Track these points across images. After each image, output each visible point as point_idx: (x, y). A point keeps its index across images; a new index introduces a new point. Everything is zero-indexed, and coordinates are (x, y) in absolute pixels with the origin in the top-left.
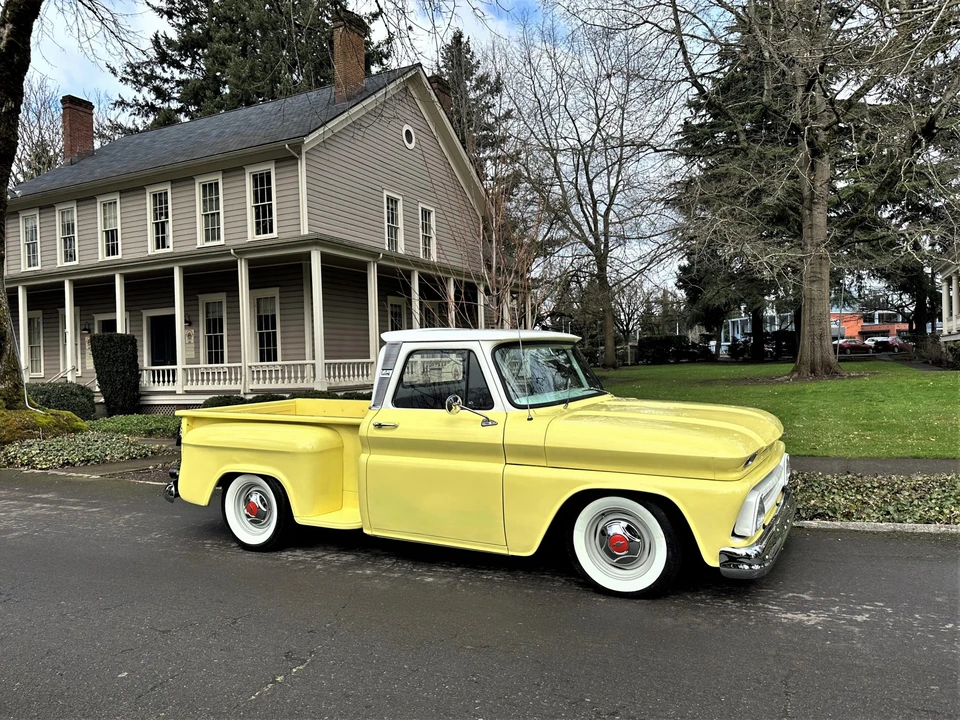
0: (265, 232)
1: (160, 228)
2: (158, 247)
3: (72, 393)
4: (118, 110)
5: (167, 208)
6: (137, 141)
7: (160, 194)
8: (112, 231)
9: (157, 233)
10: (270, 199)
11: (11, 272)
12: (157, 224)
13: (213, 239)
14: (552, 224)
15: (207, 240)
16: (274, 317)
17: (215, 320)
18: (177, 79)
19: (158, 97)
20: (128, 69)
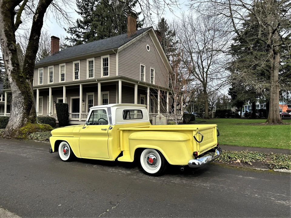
0: (106, 75)
1: (76, 73)
2: (76, 79)
3: (50, 120)
4: (66, 40)
5: (78, 68)
6: (71, 49)
7: (77, 64)
8: (63, 74)
9: (76, 75)
10: (108, 66)
11: (35, 85)
12: (76, 72)
13: (91, 77)
14: (190, 74)
15: (90, 77)
16: (107, 100)
17: (91, 100)
18: (83, 32)
19: (77, 37)
20: (69, 29)
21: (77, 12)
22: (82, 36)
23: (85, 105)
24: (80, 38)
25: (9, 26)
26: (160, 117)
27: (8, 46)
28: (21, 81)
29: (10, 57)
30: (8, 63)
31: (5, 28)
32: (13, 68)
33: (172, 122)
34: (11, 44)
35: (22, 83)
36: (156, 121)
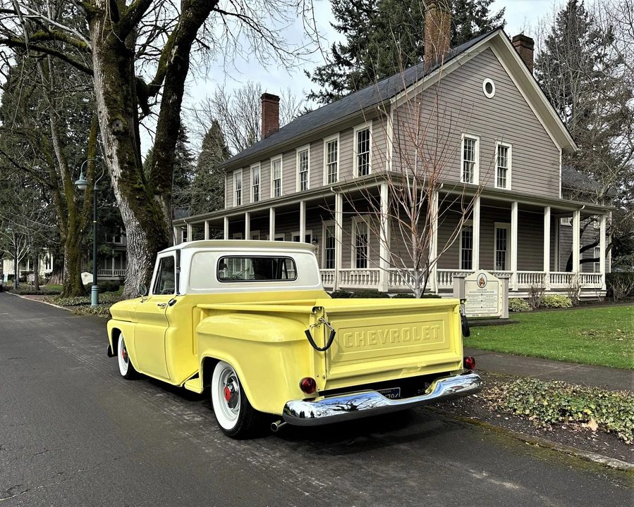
0: (364, 174)
2: (302, 189)
5: (307, 162)
7: (304, 153)
8: (278, 180)
9: (302, 180)
10: (368, 149)
11: (229, 206)
12: (302, 174)
13: (333, 182)
15: (329, 182)
16: (366, 235)
17: (331, 239)
18: (348, 73)
19: (335, 88)
20: (318, 72)
21: (335, 27)
22: (346, 85)
23: (320, 251)
24: (342, 90)
25: (112, 82)
26: (482, 279)
27: (110, 125)
28: (139, 199)
29: (115, 148)
30: (112, 162)
31: (104, 86)
32: (121, 171)
33: (556, 296)
34: (116, 119)
35: (142, 202)
36: (467, 292)
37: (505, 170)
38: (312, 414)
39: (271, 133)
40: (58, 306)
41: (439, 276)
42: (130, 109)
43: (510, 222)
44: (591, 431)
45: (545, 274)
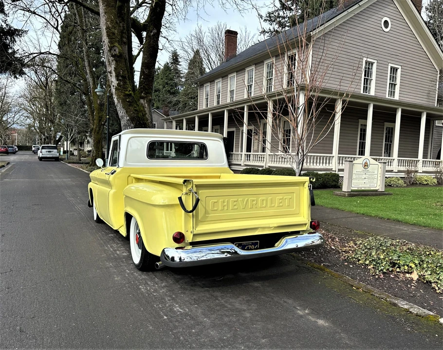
4: (262, 35)
5: (252, 78)
7: (251, 71)
8: (233, 90)
9: (248, 90)
10: (295, 68)
11: (201, 109)
12: (248, 86)
13: (270, 91)
15: (267, 92)
16: (290, 130)
18: (289, 16)
19: (280, 26)
20: (268, 15)
22: (288, 24)
23: (259, 140)
24: (284, 27)
25: (112, 20)
26: (366, 163)
27: (110, 51)
28: (129, 102)
29: (113, 66)
30: (111, 76)
31: (106, 23)
32: (117, 82)
33: (425, 176)
34: (114, 46)
35: (130, 104)
36: (354, 172)
37: (395, 85)
38: (180, 259)
39: (231, 58)
40: (86, 172)
41: (339, 160)
42: (125, 40)
43: (395, 122)
44: (412, 280)
45: (419, 161)
